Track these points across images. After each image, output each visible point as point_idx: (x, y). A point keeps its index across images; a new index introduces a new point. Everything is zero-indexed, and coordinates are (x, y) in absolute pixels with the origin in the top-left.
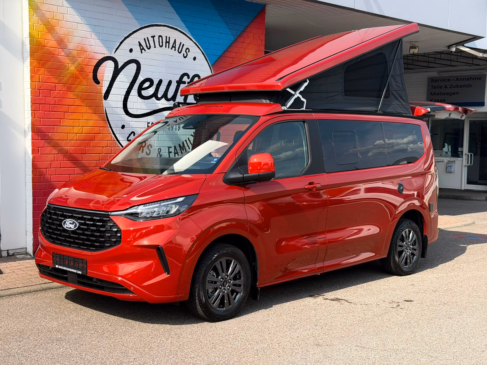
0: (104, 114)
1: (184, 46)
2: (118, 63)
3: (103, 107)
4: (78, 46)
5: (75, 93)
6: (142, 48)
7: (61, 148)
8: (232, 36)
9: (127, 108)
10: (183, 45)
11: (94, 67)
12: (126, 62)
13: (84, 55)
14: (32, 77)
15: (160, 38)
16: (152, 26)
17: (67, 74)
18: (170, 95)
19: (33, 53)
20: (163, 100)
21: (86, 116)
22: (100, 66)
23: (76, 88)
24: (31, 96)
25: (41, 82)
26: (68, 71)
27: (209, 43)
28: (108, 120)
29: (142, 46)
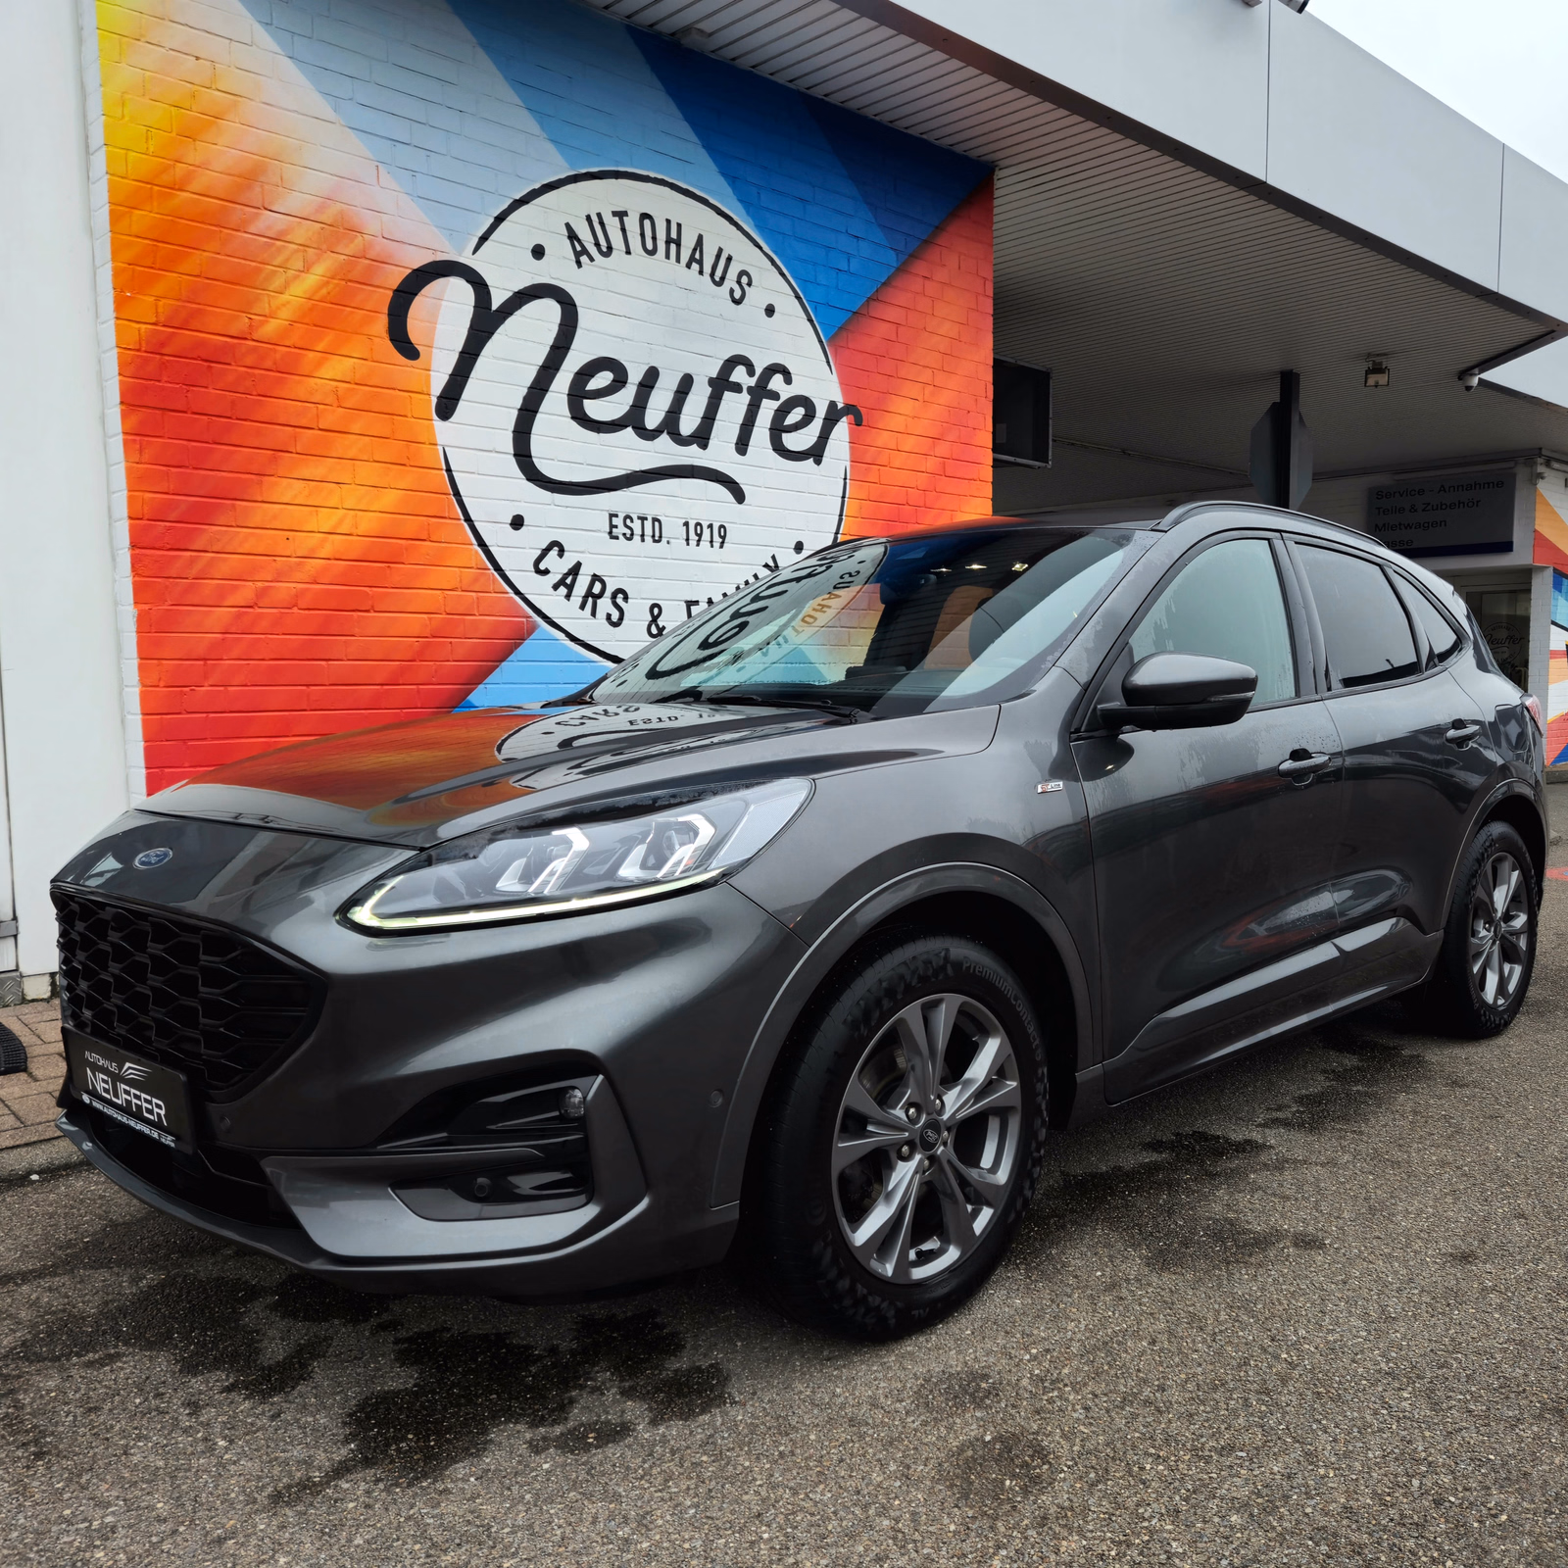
0: (442, 469)
1: (733, 263)
2: (489, 293)
3: (436, 445)
4: (321, 209)
5: (316, 384)
6: (579, 248)
7: (266, 584)
8: (892, 252)
9: (531, 457)
10: (729, 259)
11: (391, 293)
12: (520, 292)
13: (352, 246)
14: (120, 303)
15: (647, 223)
16: (617, 178)
17: (278, 308)
18: (688, 424)
19: (127, 210)
20: (665, 438)
21: (367, 472)
22: (416, 294)
23: (319, 364)
24: (120, 374)
25: (164, 326)
26: (285, 297)
27: (815, 264)
28: (457, 494)
29: (579, 241)
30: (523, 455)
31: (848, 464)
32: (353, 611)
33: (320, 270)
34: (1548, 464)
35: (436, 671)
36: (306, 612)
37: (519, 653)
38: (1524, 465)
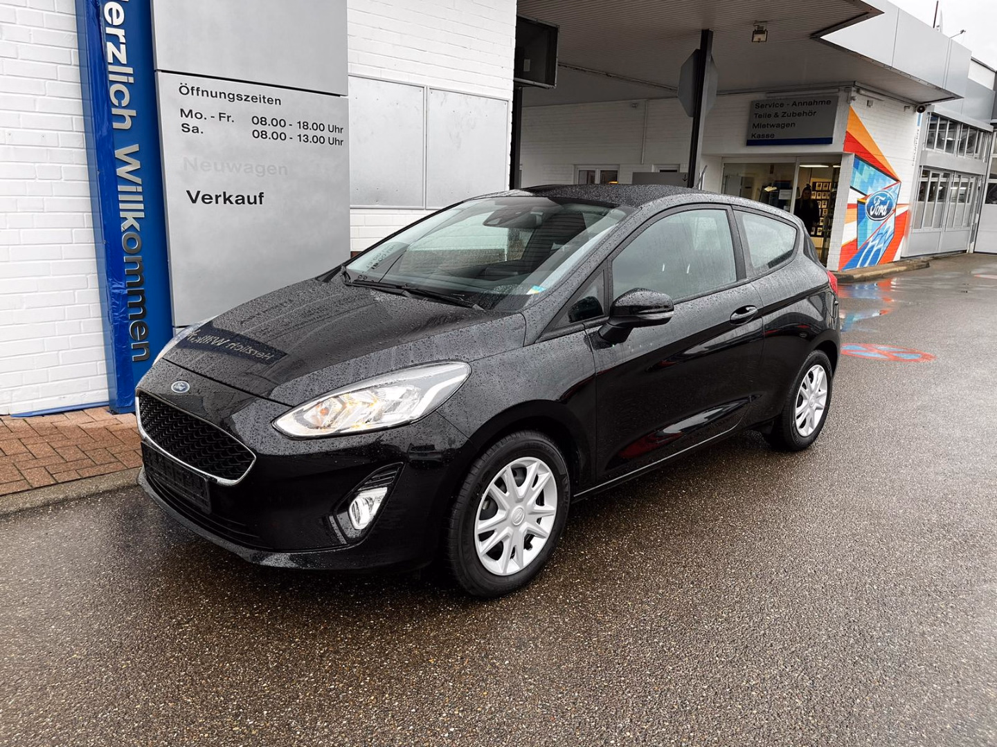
34: (858, 91)
38: (845, 90)
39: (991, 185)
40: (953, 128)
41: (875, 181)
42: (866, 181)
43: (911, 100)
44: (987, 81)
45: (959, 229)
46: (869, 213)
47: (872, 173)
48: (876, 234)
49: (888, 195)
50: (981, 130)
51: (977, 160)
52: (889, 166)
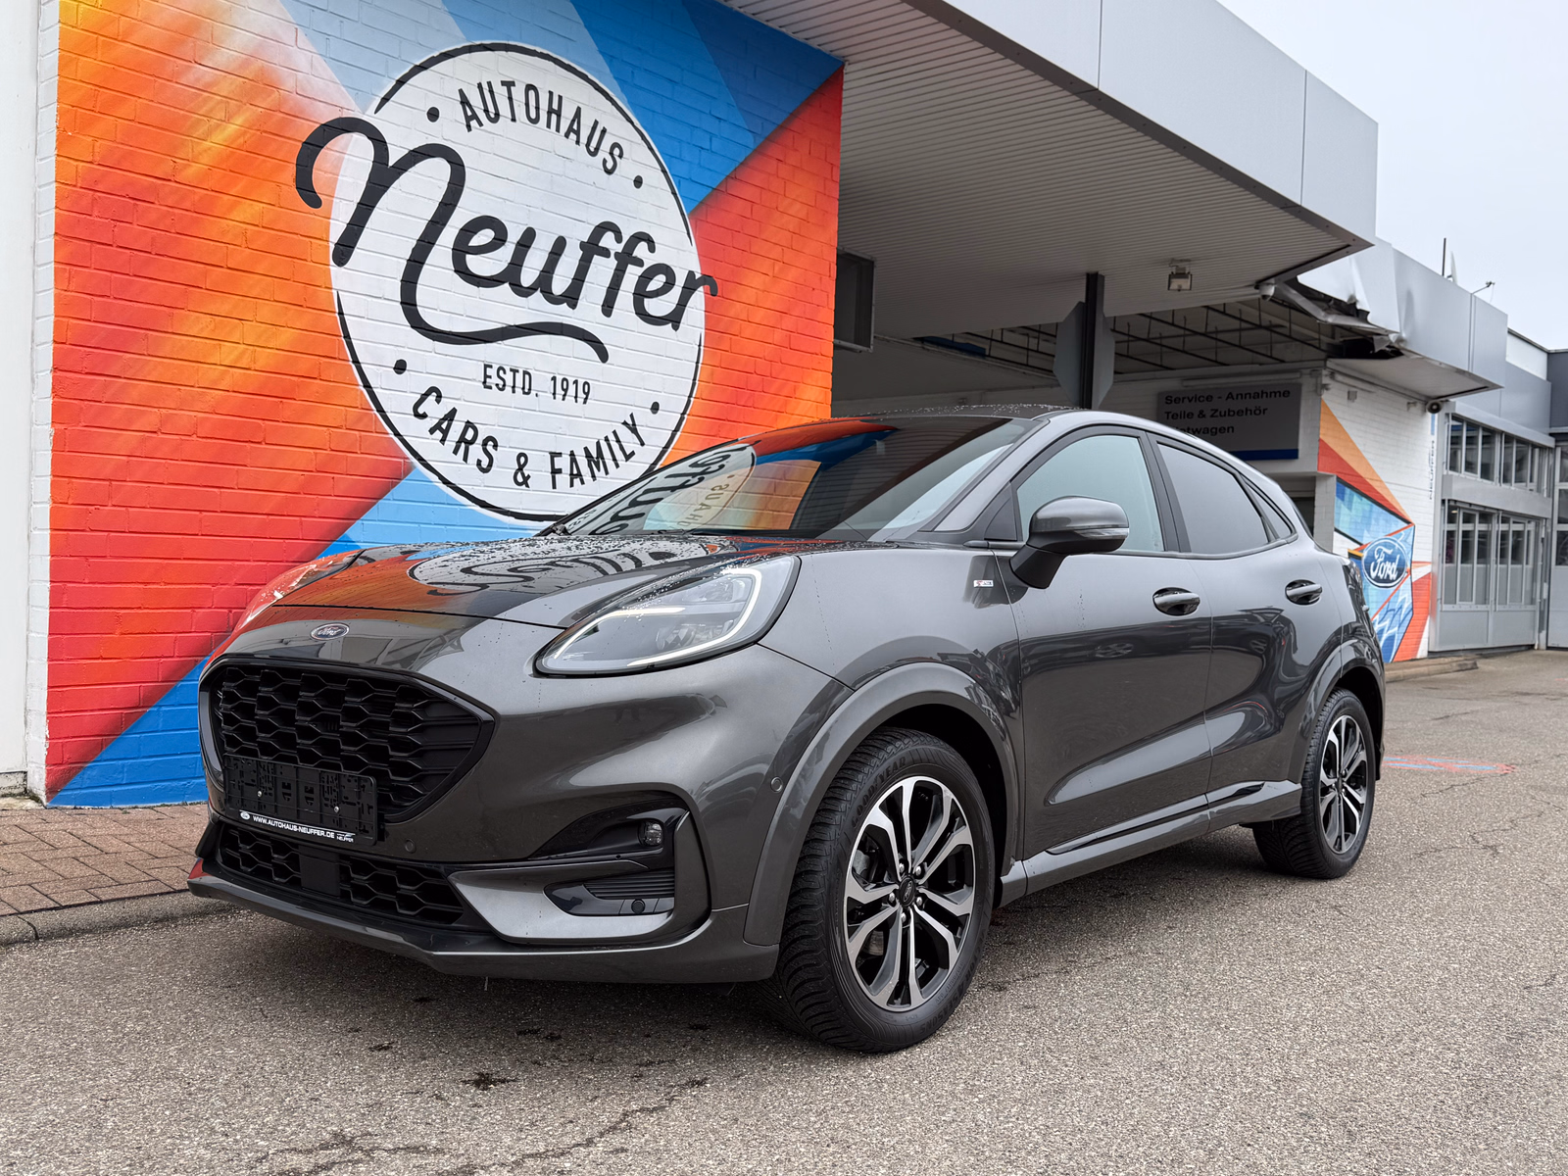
0: (335, 312)
1: (607, 136)
2: (387, 149)
3: (331, 289)
4: (245, 64)
5: (228, 225)
6: (469, 113)
7: (171, 411)
8: (750, 134)
9: (415, 304)
10: (604, 131)
11: (300, 145)
12: (413, 151)
13: (269, 100)
14: (62, 141)
15: (532, 93)
16: (507, 51)
17: (200, 154)
18: (560, 285)
19: (74, 56)
20: (538, 294)
21: (266, 311)
22: (322, 147)
23: (232, 207)
24: (56, 207)
25: (99, 164)
26: (207, 144)
27: (680, 141)
28: (347, 336)
29: (470, 107)
30: (409, 303)
31: (703, 331)
32: (246, 442)
33: (239, 120)
34: (1332, 375)
35: (318, 505)
36: (204, 440)
37: (395, 492)
38: (1310, 374)
39: (1562, 535)
40: (1488, 443)
41: (1373, 522)
42: (1359, 521)
43: (1417, 393)
44: (1537, 366)
45: (1518, 609)
46: (1370, 576)
47: (1367, 508)
48: (1384, 611)
49: (1397, 546)
50: (1534, 446)
51: (1535, 493)
52: (1393, 497)
